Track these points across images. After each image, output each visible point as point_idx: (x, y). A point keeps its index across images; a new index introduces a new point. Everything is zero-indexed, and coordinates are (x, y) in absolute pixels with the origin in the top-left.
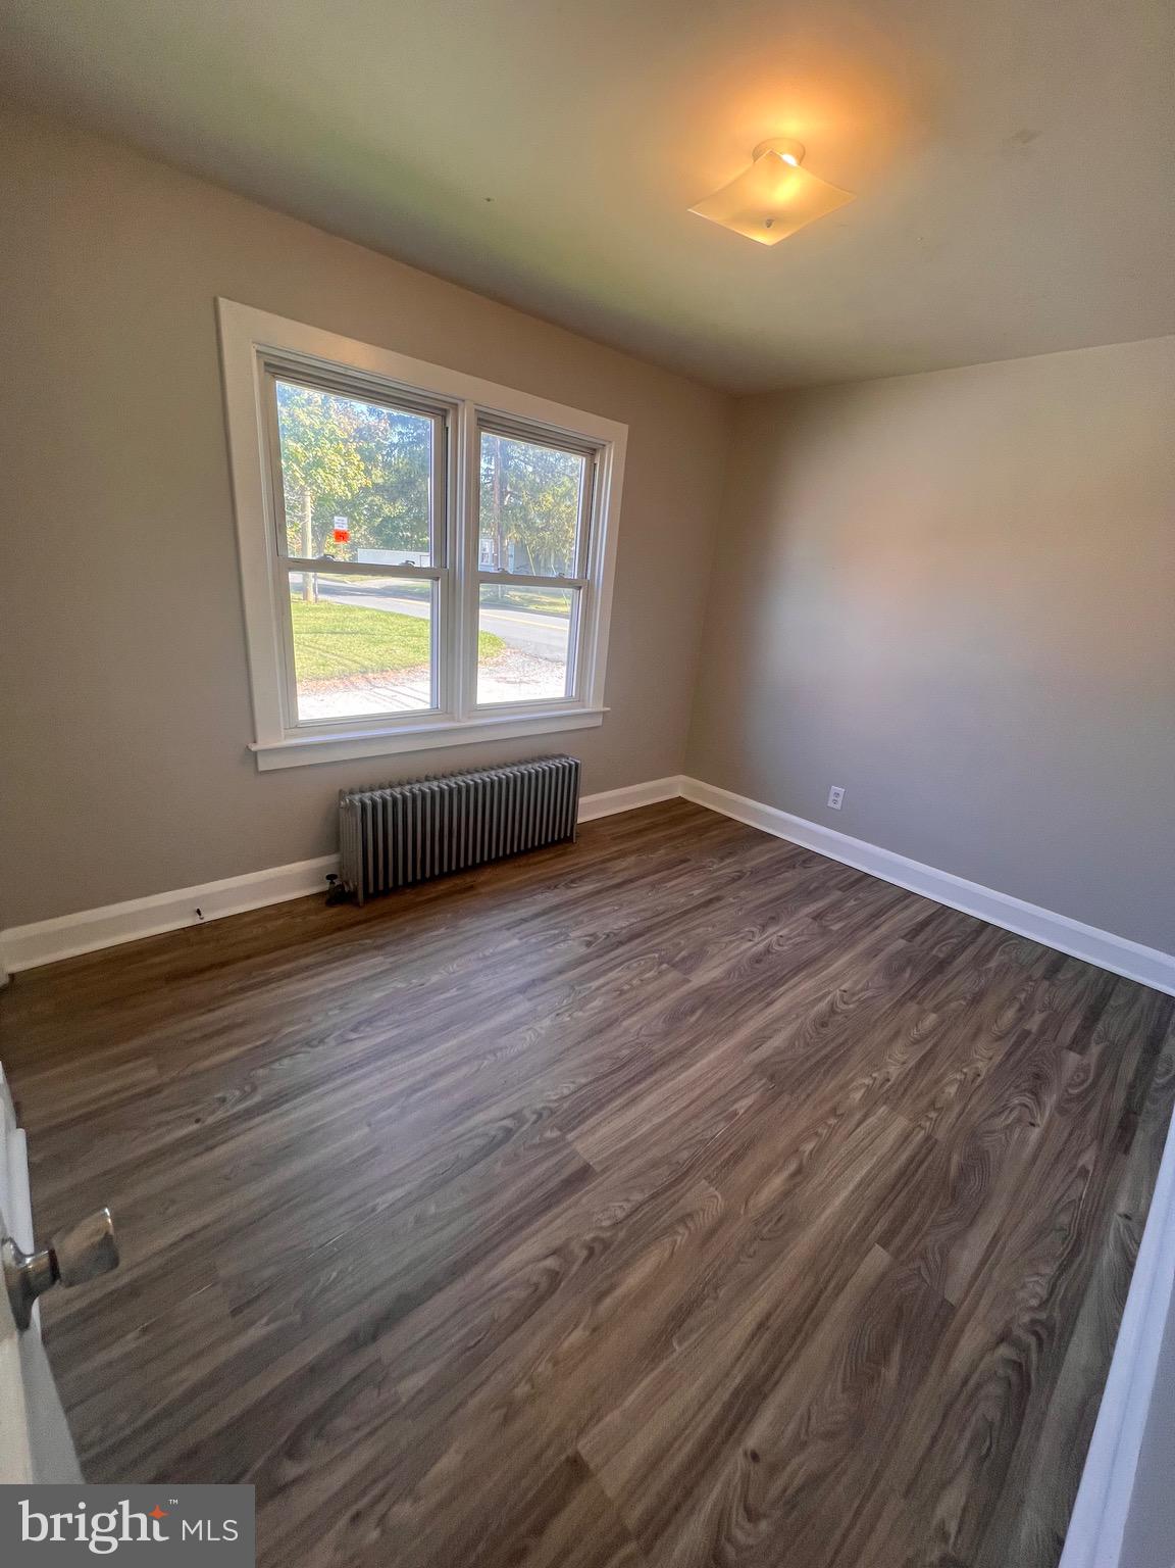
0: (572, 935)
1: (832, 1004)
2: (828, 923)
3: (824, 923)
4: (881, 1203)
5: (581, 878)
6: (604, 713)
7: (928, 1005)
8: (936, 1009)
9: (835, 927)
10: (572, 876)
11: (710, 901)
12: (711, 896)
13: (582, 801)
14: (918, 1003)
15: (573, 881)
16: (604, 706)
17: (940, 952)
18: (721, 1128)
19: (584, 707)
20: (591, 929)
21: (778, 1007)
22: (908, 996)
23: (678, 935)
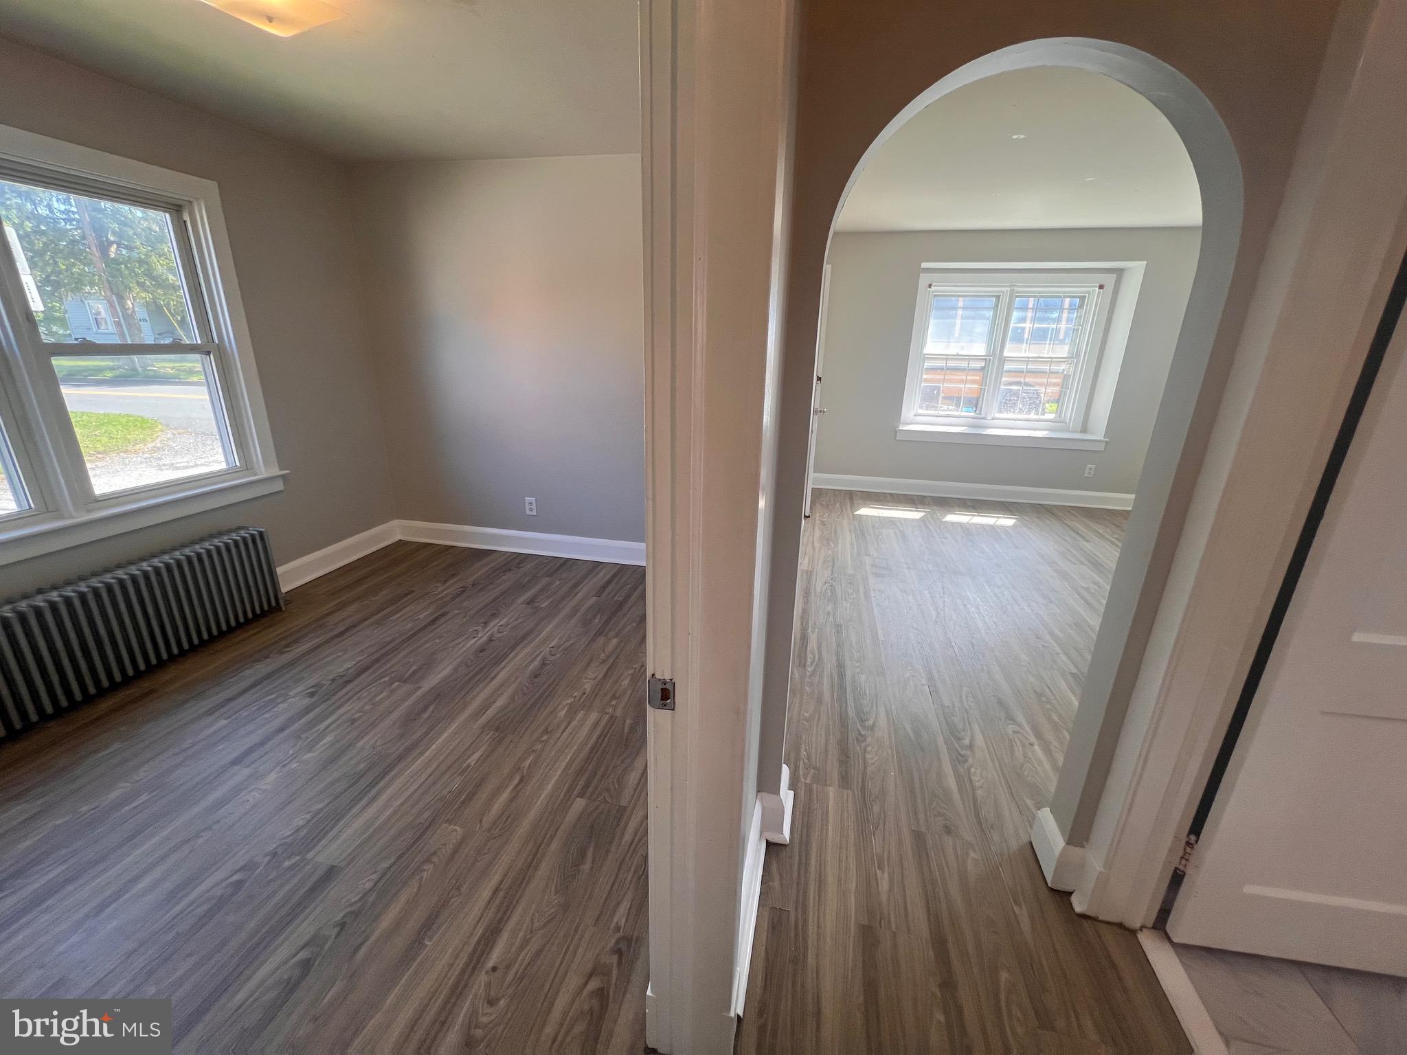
0: (292, 693)
1: (544, 659)
2: (539, 603)
3: (536, 604)
4: (580, 771)
5: (295, 641)
6: (283, 476)
7: (612, 634)
8: (616, 636)
9: (544, 605)
10: (284, 643)
11: (437, 619)
12: (436, 615)
13: (280, 570)
14: (605, 636)
15: (286, 646)
16: (281, 470)
17: (619, 598)
18: (458, 781)
19: (255, 475)
20: (312, 682)
21: (502, 676)
22: (598, 634)
23: (406, 656)
